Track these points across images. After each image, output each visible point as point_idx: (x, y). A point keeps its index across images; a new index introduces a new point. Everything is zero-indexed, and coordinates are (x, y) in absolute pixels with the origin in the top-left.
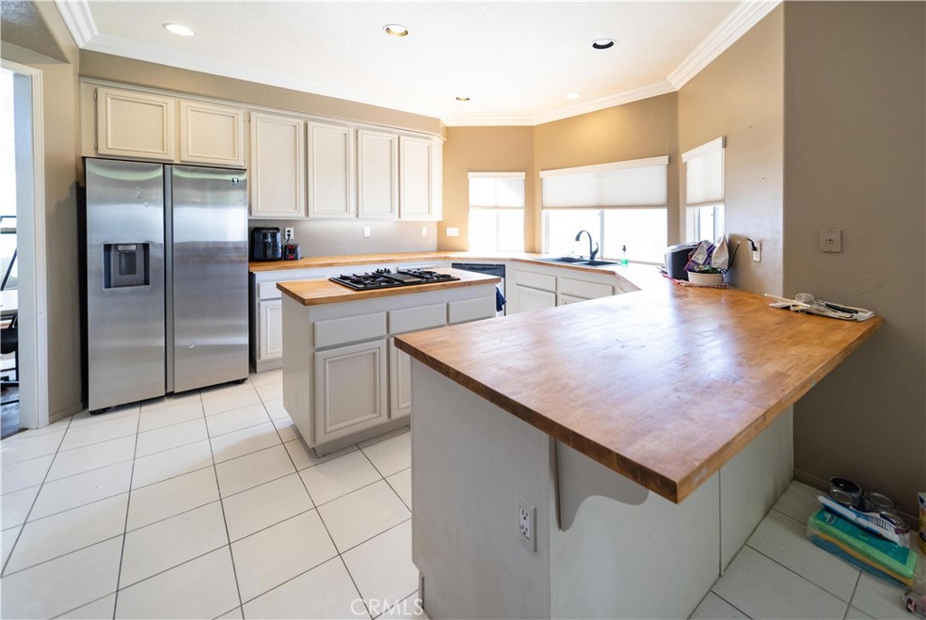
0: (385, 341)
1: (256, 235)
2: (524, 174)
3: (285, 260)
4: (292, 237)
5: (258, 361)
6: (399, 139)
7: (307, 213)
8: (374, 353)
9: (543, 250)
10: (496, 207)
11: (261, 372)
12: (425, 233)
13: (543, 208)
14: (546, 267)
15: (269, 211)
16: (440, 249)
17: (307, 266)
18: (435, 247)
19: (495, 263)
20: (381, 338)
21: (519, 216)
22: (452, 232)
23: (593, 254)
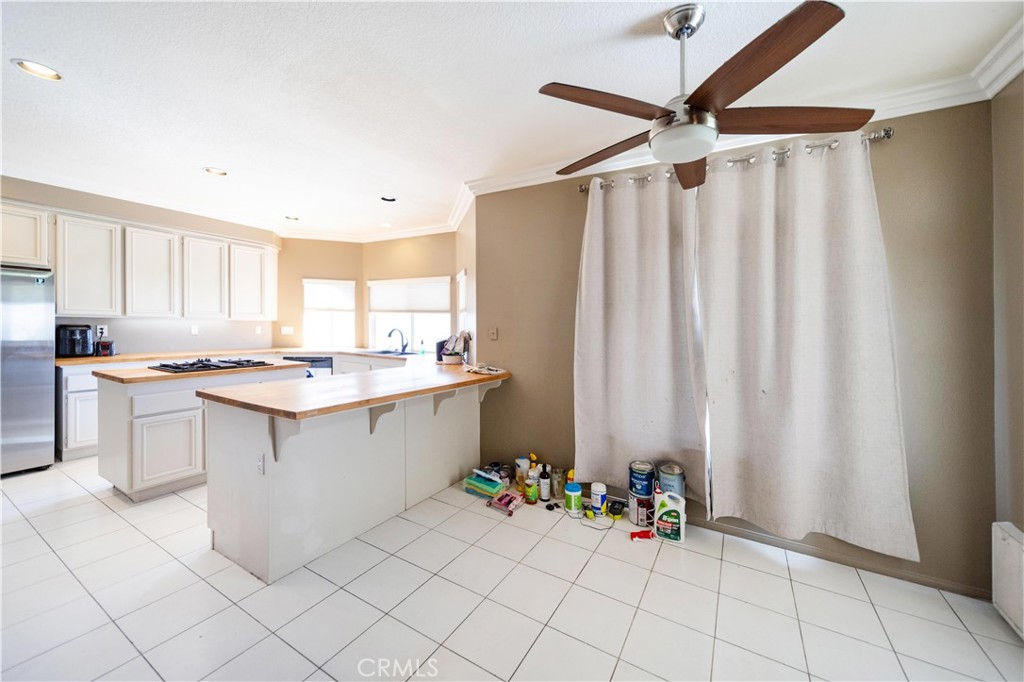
0: (200, 411)
1: (62, 332)
2: (354, 282)
3: (97, 356)
4: (105, 334)
5: (64, 450)
6: (229, 247)
7: (124, 311)
8: (190, 421)
9: (370, 345)
10: (329, 310)
11: (68, 461)
12: (259, 330)
13: (370, 311)
14: (369, 358)
15: (77, 308)
16: (275, 345)
17: (124, 360)
18: (270, 344)
19: (324, 356)
20: (197, 408)
21: (351, 317)
22: (286, 331)
23: (404, 347)
